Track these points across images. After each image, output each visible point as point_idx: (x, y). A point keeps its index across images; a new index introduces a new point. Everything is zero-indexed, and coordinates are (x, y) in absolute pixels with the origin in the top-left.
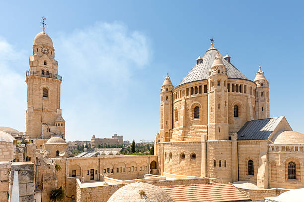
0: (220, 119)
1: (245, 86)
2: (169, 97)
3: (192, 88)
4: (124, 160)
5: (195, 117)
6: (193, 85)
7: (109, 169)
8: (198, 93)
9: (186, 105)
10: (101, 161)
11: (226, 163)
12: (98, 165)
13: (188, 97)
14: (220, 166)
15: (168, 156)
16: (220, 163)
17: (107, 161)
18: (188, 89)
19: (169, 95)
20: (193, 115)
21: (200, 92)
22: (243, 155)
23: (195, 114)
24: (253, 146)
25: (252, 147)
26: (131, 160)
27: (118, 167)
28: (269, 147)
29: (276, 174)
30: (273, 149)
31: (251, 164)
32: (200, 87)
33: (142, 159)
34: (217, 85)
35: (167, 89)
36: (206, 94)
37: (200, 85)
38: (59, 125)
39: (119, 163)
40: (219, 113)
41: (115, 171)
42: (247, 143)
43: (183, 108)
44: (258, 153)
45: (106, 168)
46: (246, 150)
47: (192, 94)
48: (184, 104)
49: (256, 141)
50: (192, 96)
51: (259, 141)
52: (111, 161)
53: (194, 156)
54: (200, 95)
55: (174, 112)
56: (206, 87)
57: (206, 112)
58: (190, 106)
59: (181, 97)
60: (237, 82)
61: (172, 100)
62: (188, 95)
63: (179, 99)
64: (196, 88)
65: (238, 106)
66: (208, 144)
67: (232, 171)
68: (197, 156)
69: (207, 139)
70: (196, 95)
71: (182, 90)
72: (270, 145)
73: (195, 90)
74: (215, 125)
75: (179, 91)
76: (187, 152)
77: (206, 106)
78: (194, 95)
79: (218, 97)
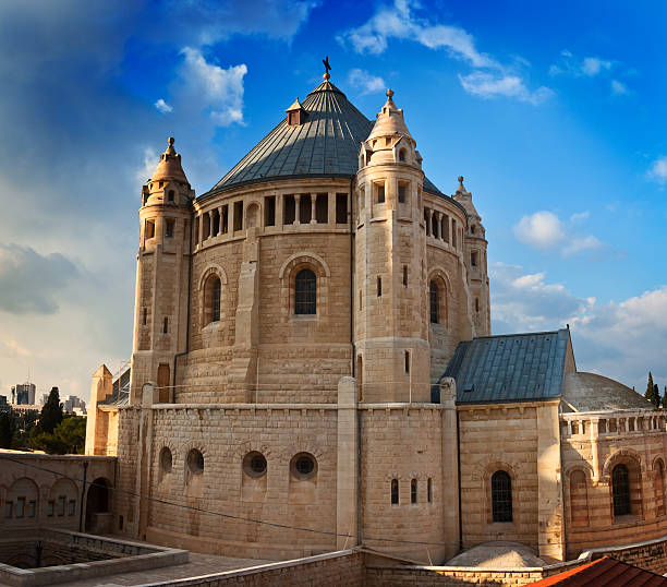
0: (407, 322)
1: (454, 221)
3: (289, 200)
5: (299, 310)
6: (296, 189)
8: (313, 221)
9: (262, 259)
11: (433, 488)
13: (270, 230)
14: (414, 500)
15: (179, 462)
16: (414, 488)
18: (270, 202)
20: (292, 302)
21: (322, 218)
22: (476, 457)
23: (297, 297)
24: (512, 422)
25: (511, 428)
28: (563, 423)
29: (586, 508)
30: (576, 429)
31: (502, 483)
32: (322, 199)
34: (395, 200)
36: (343, 228)
37: (321, 191)
40: (406, 301)
42: (493, 414)
43: (249, 273)
44: (531, 445)
46: (488, 440)
47: (288, 219)
49: (524, 404)
50: (289, 228)
51: (535, 404)
53: (303, 465)
54: (322, 228)
55: (199, 285)
56: (341, 199)
57: (343, 292)
58: (281, 267)
59: (238, 227)
60: (436, 205)
61: (191, 238)
62: (270, 221)
63: (229, 236)
64: (306, 199)
65: (436, 287)
66: (369, 418)
67: (444, 516)
68: (321, 463)
69: (360, 399)
70: (304, 228)
71: (247, 200)
72: (569, 417)
73: (301, 207)
74: (397, 345)
75: (231, 204)
76: (279, 449)
77: (342, 271)
78: (297, 226)
79: (404, 244)
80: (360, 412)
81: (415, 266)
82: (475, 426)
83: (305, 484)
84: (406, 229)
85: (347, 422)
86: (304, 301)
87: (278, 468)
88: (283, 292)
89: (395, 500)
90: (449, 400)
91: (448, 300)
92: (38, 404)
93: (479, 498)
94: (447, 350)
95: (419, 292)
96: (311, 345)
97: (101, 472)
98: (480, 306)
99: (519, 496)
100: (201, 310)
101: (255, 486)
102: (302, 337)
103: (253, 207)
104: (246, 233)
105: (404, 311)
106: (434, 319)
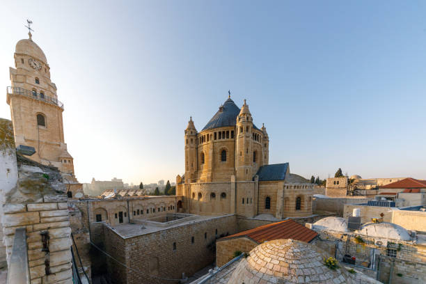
0: (247, 162)
1: (260, 136)
2: (194, 140)
3: (220, 133)
4: (153, 201)
5: (222, 160)
6: (221, 130)
7: (138, 210)
8: (226, 138)
9: (214, 148)
10: (130, 203)
11: (252, 201)
12: (127, 206)
13: (215, 141)
14: (248, 203)
16: (248, 200)
17: (137, 202)
18: (215, 133)
19: (194, 138)
20: (221, 158)
21: (228, 137)
22: (262, 194)
25: (271, 187)
26: (161, 201)
27: (149, 208)
28: (284, 186)
29: (288, 207)
30: (288, 187)
31: (268, 200)
32: (228, 132)
33: (170, 199)
34: (246, 131)
35: (192, 132)
36: (232, 140)
37: (227, 130)
38: (65, 161)
39: (149, 204)
40: (247, 157)
41: (145, 212)
42: (267, 184)
43: (210, 152)
44: (276, 191)
45: (136, 210)
46: (265, 190)
47: (220, 138)
48: (212, 147)
49: (275, 181)
50: (220, 140)
51: (277, 181)
52: (140, 202)
53: (223, 195)
54: (228, 140)
55: (199, 155)
56: (232, 132)
57: (232, 156)
58: (218, 150)
59: (208, 140)
60: (256, 132)
61: (197, 144)
62: (215, 139)
63: (206, 143)
64: (224, 132)
65: (255, 153)
66: (238, 185)
67: (254, 207)
68: (227, 195)
69: (236, 180)
70: (224, 140)
71: (210, 133)
72: (286, 185)
73: (222, 135)
74: (245, 168)
75: (206, 134)
76: (218, 191)
77: (232, 150)
78: (222, 140)
79: (247, 143)
80: (236, 183)
81: (250, 148)
82: (263, 186)
83: (223, 199)
84: (248, 139)
85: (233, 186)
86: (224, 159)
87: (218, 196)
88: (219, 156)
89: (243, 202)
90: (257, 180)
91: (258, 156)
92: (165, 184)
93: (263, 203)
94: (257, 168)
95: (251, 154)
96: (225, 168)
97: (180, 199)
98: (266, 157)
99: (272, 203)
100: (200, 161)
101: (213, 200)
102: (223, 166)
103: (211, 135)
104: (210, 142)
105: (247, 160)
106: (254, 161)
